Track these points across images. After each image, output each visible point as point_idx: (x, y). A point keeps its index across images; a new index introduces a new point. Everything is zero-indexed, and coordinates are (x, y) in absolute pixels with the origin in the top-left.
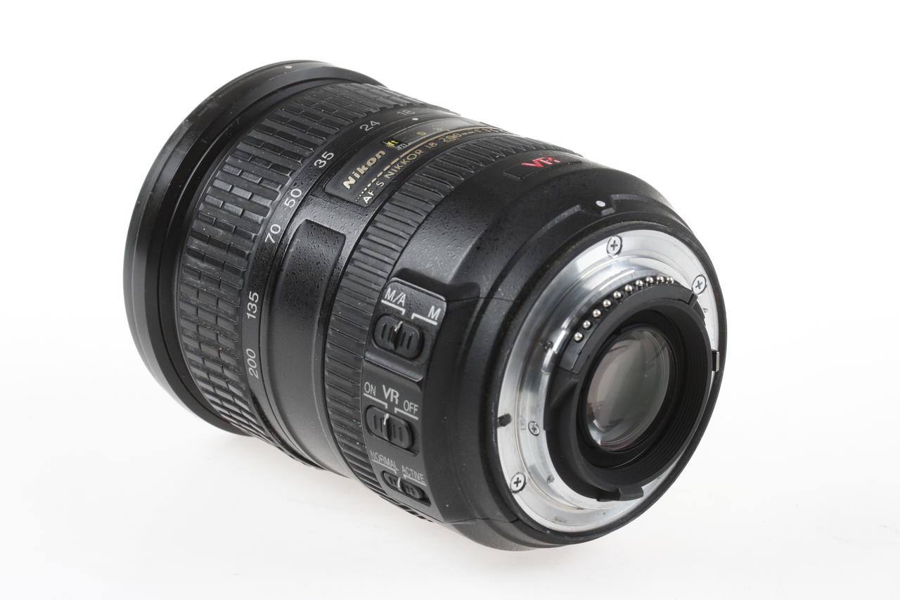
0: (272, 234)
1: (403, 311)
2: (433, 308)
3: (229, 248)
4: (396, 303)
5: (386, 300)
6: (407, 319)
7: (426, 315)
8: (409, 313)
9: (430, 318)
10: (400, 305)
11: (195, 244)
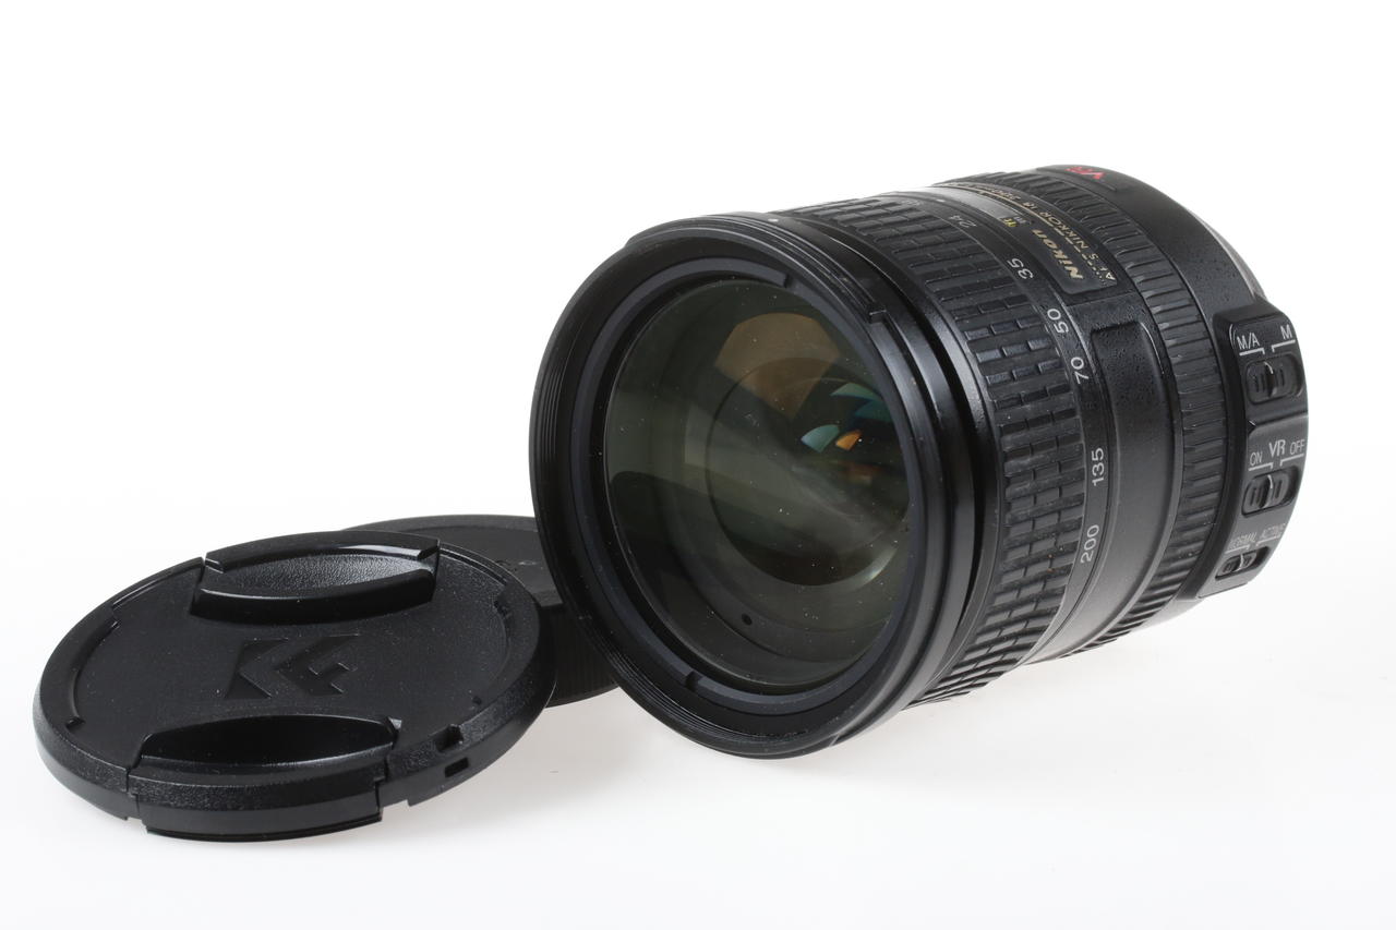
0: (1078, 371)
1: (1262, 349)
2: (1282, 328)
3: (1051, 418)
4: (1252, 348)
5: (1243, 351)
6: (1270, 356)
7: (1282, 341)
8: (1268, 350)
9: (1287, 340)
10: (1257, 347)
11: (1009, 442)
